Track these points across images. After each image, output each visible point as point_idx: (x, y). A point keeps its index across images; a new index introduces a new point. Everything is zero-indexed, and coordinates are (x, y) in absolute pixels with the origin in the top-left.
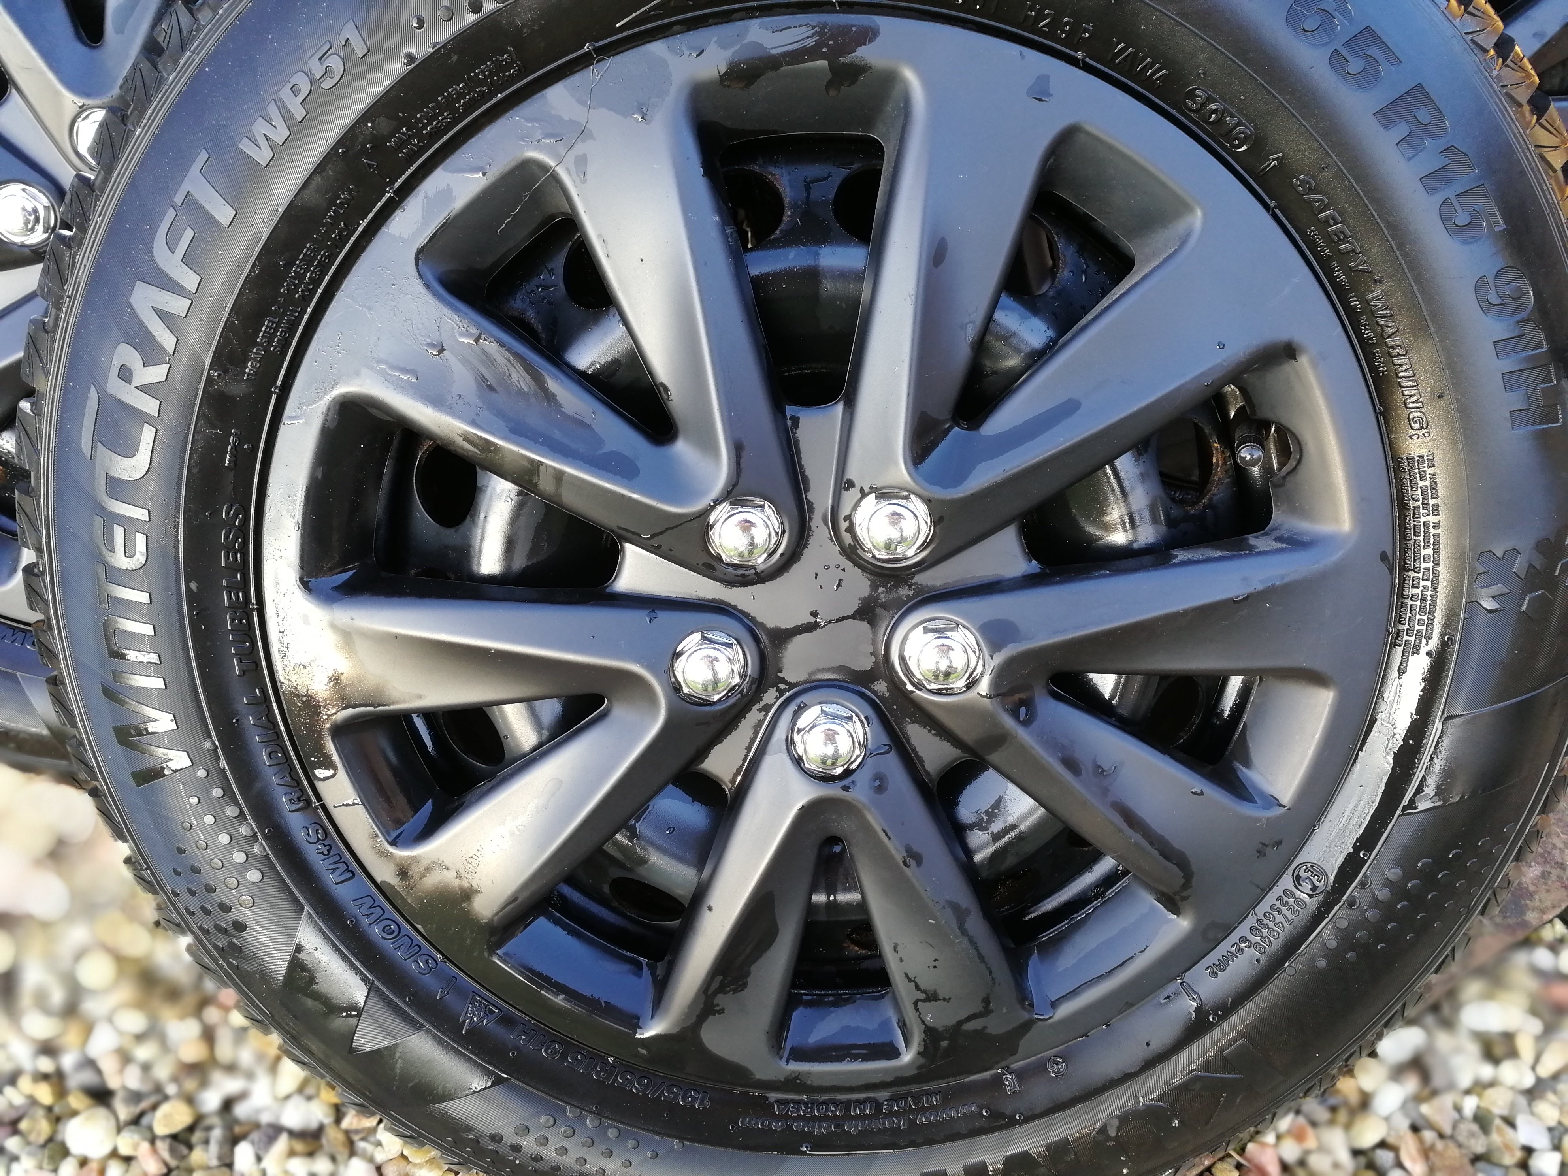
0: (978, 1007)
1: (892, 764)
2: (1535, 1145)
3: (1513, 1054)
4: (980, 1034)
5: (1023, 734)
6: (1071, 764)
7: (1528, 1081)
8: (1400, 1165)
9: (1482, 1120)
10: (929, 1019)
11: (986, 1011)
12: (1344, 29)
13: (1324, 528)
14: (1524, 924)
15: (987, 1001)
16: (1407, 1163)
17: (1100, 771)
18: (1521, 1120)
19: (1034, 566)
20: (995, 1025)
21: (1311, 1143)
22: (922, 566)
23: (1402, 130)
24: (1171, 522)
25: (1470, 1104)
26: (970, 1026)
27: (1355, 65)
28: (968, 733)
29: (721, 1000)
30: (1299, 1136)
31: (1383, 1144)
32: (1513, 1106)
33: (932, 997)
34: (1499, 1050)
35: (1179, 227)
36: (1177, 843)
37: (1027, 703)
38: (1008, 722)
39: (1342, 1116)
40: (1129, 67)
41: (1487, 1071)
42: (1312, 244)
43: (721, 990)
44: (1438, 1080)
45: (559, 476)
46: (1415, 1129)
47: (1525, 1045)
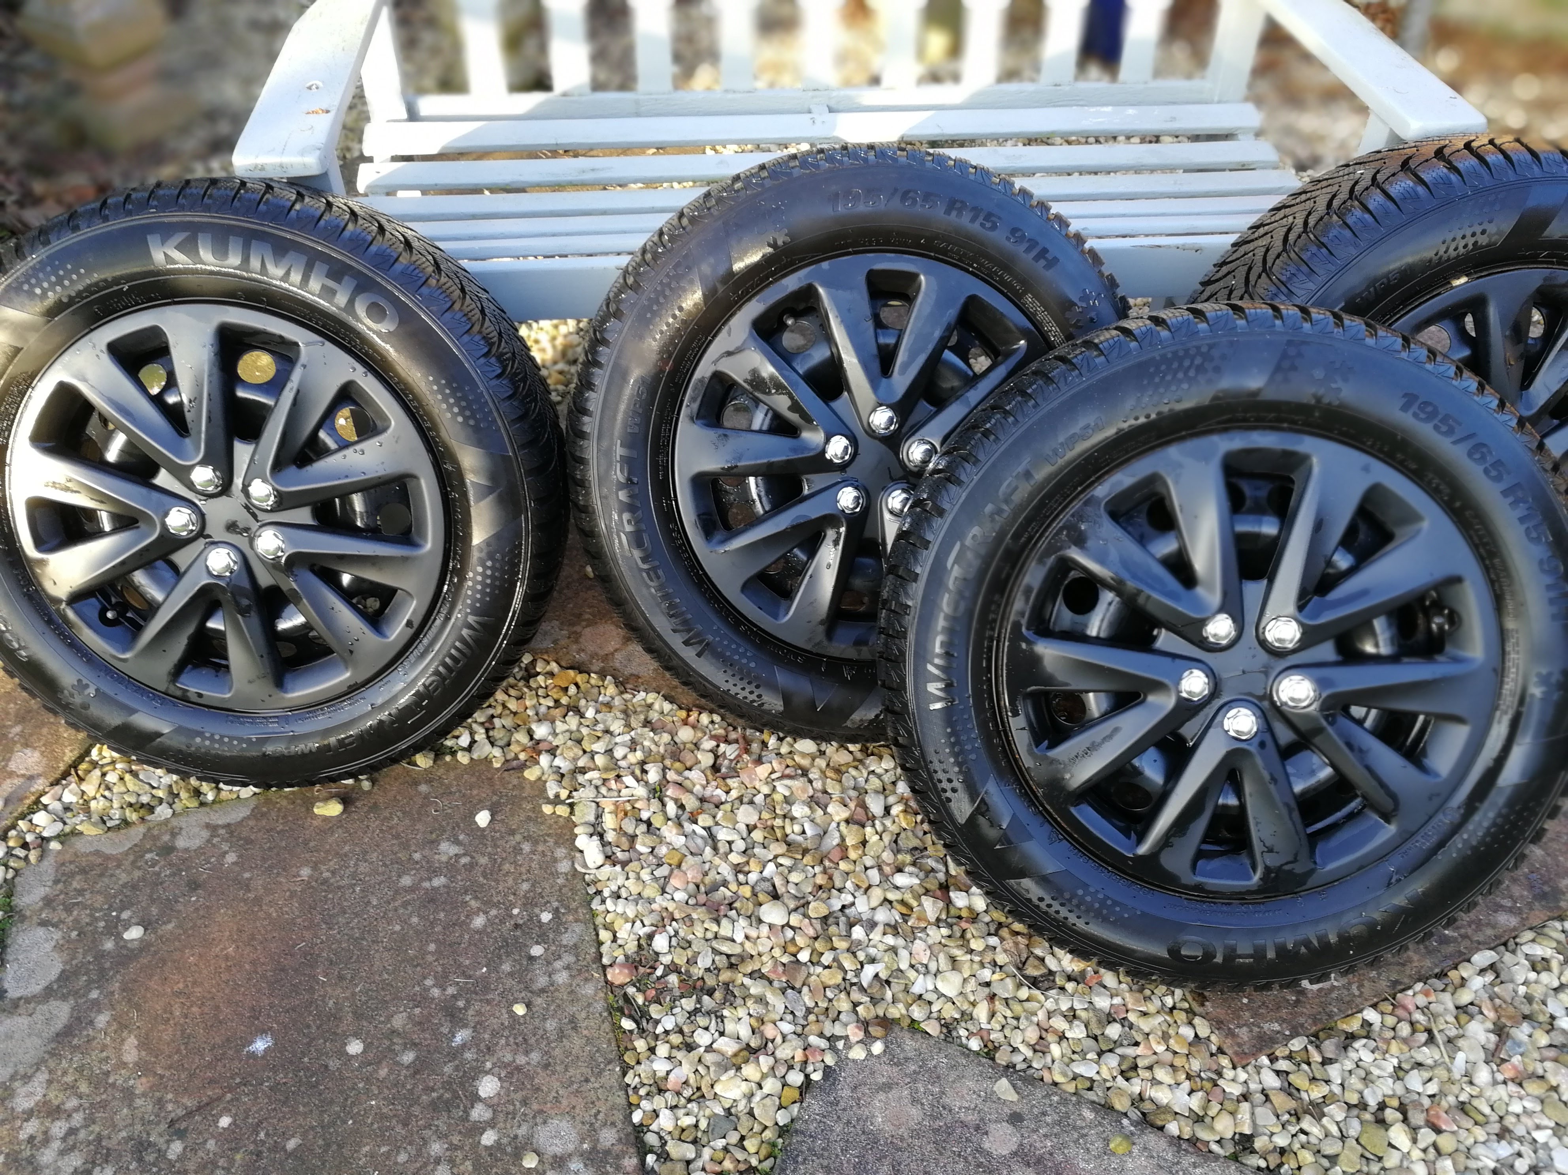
0: (1290, 858)
1: (1268, 738)
2: (1557, 1014)
3: (1548, 969)
4: (1290, 872)
5: (1330, 730)
6: (1349, 745)
7: (1556, 984)
8: (1482, 1013)
9: (1529, 999)
10: (1268, 863)
11: (1295, 861)
12: (1490, 460)
13: (1468, 654)
14: (1559, 908)
15: (1296, 855)
16: (1485, 1012)
17: (1361, 751)
18: (1550, 1001)
19: (1340, 658)
20: (1299, 868)
21: (1432, 998)
22: (1294, 651)
23: (1511, 499)
24: (1400, 646)
25: (1522, 990)
26: (1286, 868)
27: (1494, 473)
28: (1303, 726)
29: (1172, 840)
30: (1427, 994)
31: (1472, 1004)
32: (1546, 995)
33: (1270, 850)
34: (1539, 967)
35: (1415, 527)
36: (1393, 787)
37: (1333, 716)
38: (1324, 723)
39: (1450, 988)
40: (1401, 463)
41: (1533, 976)
42: (1471, 537)
43: (1174, 835)
44: (1503, 977)
45: (1149, 597)
46: (1491, 999)
47: (1555, 965)
